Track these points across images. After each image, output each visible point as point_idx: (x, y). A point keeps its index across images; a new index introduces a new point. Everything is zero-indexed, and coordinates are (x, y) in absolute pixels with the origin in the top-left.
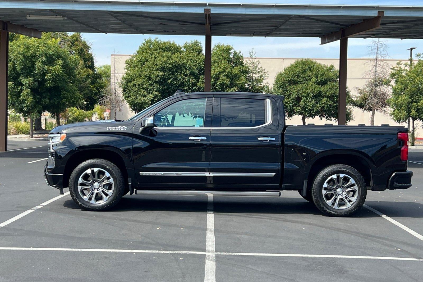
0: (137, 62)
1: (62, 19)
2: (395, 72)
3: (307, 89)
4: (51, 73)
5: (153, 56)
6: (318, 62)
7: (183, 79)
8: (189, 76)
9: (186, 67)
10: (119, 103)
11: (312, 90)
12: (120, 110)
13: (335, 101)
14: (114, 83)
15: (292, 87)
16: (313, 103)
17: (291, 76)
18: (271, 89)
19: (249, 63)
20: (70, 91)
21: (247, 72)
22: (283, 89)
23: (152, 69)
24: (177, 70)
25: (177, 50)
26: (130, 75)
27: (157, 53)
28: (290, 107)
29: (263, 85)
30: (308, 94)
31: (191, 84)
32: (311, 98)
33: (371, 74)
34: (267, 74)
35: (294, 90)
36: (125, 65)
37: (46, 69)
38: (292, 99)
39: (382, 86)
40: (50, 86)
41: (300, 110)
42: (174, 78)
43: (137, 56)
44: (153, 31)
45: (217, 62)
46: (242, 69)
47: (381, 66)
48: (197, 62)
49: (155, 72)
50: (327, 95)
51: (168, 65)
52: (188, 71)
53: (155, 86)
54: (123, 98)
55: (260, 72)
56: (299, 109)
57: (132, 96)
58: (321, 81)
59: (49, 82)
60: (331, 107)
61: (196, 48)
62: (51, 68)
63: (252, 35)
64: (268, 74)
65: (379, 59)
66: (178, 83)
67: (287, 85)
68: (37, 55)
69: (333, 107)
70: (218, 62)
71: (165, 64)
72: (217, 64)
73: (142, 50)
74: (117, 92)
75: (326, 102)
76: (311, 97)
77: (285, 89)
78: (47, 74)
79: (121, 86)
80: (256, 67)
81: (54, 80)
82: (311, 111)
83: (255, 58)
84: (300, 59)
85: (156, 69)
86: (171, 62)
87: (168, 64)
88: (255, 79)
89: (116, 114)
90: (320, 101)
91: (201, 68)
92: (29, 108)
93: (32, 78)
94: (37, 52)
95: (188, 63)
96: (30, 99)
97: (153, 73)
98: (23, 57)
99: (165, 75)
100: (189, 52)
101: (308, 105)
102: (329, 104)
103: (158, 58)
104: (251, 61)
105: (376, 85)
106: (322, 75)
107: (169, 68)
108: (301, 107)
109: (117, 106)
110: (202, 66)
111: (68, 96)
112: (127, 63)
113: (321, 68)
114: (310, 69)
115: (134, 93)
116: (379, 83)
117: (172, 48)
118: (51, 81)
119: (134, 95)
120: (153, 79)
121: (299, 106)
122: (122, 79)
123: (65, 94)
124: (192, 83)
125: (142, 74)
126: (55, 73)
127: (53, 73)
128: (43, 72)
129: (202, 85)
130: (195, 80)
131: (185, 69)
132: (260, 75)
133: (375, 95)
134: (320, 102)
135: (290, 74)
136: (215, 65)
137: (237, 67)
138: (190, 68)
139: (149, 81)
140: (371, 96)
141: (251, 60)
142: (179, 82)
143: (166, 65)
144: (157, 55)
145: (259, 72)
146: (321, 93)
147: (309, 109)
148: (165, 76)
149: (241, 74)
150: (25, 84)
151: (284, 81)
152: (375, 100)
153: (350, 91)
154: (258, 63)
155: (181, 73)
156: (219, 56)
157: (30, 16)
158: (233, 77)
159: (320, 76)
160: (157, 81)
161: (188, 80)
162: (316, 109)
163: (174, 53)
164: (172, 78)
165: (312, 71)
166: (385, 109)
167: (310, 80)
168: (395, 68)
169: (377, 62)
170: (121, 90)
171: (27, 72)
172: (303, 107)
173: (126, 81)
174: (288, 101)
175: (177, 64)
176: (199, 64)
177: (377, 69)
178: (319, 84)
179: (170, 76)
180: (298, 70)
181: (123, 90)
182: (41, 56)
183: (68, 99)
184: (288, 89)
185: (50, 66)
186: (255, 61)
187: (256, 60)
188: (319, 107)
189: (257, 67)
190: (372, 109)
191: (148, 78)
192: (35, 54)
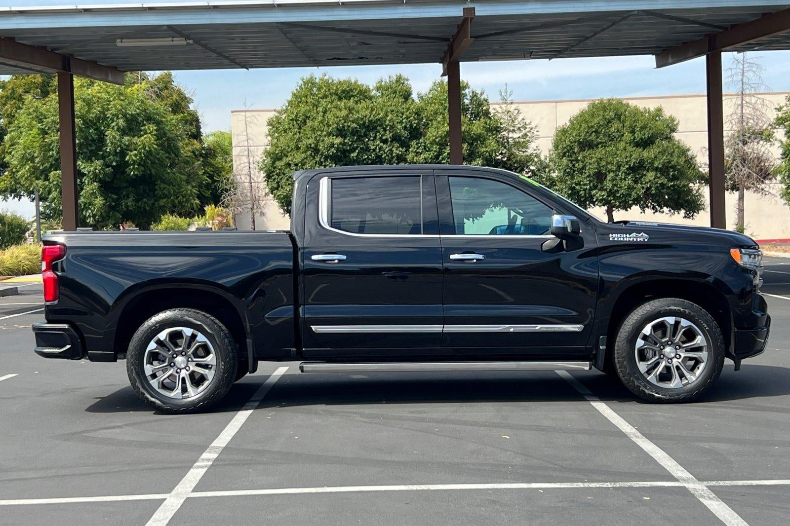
0: (290, 122)
1: (184, 43)
2: (784, 115)
3: (616, 156)
4: (136, 150)
5: (320, 109)
6: (632, 103)
7: (381, 149)
8: (391, 142)
9: (385, 126)
10: (259, 200)
11: (626, 157)
12: (262, 214)
13: (671, 177)
14: (248, 164)
15: (587, 154)
16: (629, 181)
17: (585, 133)
18: (546, 159)
19: (501, 112)
20: (172, 183)
21: (497, 130)
22: (570, 158)
23: (319, 133)
24: (368, 133)
25: (363, 94)
26: (278, 147)
27: (328, 102)
28: (585, 192)
29: (530, 151)
30: (619, 167)
31: (396, 158)
32: (625, 173)
33: (733, 121)
34: (535, 132)
35: (592, 159)
36: (266, 129)
37: (127, 143)
38: (588, 176)
39: (756, 144)
40: (136, 175)
41: (604, 197)
42: (363, 147)
43: (289, 111)
44: (338, 59)
45: (441, 113)
46: (489, 125)
47: (751, 106)
48: (404, 116)
49: (326, 139)
50: (655, 166)
51: (351, 124)
52: (388, 132)
53: (328, 165)
54: (267, 190)
55: (522, 129)
56: (602, 194)
57: (284, 187)
58: (642, 139)
59: (134, 168)
60: (663, 188)
61: (401, 89)
62: (135, 140)
63: (528, 57)
64: (537, 131)
65: (747, 92)
66: (370, 157)
67: (576, 150)
68: (108, 117)
69: (668, 188)
70: (444, 114)
71: (345, 122)
72: (441, 116)
73: (298, 99)
74: (253, 179)
75: (654, 179)
76: (626, 171)
77: (573, 158)
78: (130, 152)
79: (261, 169)
80: (513, 119)
81: (142, 163)
82: (625, 198)
83: (512, 103)
84: (598, 100)
85: (327, 133)
86: (356, 117)
87: (350, 121)
88: (512, 142)
89: (254, 221)
90: (642, 177)
91: (411, 126)
92: (98, 219)
93: (101, 161)
94: (107, 111)
95: (388, 118)
96: (99, 201)
97: (323, 141)
98: (82, 122)
99: (346, 143)
100: (387, 98)
101: (619, 188)
102: (660, 182)
103: (331, 111)
104: (505, 108)
105: (744, 141)
106: (643, 128)
107: (353, 129)
108: (605, 190)
109: (255, 207)
110: (413, 123)
111: (169, 192)
112: (270, 124)
113: (640, 115)
114: (618, 117)
115: (288, 180)
116: (749, 138)
117: (354, 91)
118: (138, 165)
119: (289, 184)
120: (322, 152)
121: (602, 189)
122: (264, 156)
123: (164, 188)
124: (398, 155)
125: (301, 143)
126: (144, 149)
127: (140, 149)
128: (121, 148)
129: (416, 158)
130: (403, 149)
131: (382, 130)
132: (522, 134)
133: (744, 160)
134: (642, 179)
135: (581, 129)
136: (439, 119)
137: (479, 120)
138: (392, 127)
139: (315, 156)
140: (735, 163)
141: (504, 106)
142: (373, 156)
143: (346, 124)
144: (329, 106)
145: (519, 129)
146: (644, 163)
147: (623, 194)
148: (345, 145)
149: (487, 134)
150: (87, 173)
151: (571, 142)
152: (743, 169)
153: (696, 156)
154: (516, 111)
155: (375, 137)
156: (443, 102)
157: (123, 40)
158: (473, 140)
159: (638, 129)
160: (330, 156)
161: (388, 150)
162: (636, 193)
163: (359, 100)
164: (359, 149)
165: (623, 122)
166: (763, 186)
167: (619, 139)
168: (783, 107)
169: (743, 98)
170: (263, 174)
171: (91, 151)
172: (610, 190)
173: (271, 159)
174: (581, 181)
175: (367, 121)
176: (407, 119)
177: (744, 111)
178: (637, 145)
179: (355, 145)
180: (596, 121)
181: (267, 175)
182: (115, 119)
183: (170, 198)
184: (579, 158)
185: (134, 136)
186: (512, 108)
187: (514, 106)
188: (642, 189)
189: (515, 120)
190: (738, 188)
191: (312, 150)
192: (105, 115)
